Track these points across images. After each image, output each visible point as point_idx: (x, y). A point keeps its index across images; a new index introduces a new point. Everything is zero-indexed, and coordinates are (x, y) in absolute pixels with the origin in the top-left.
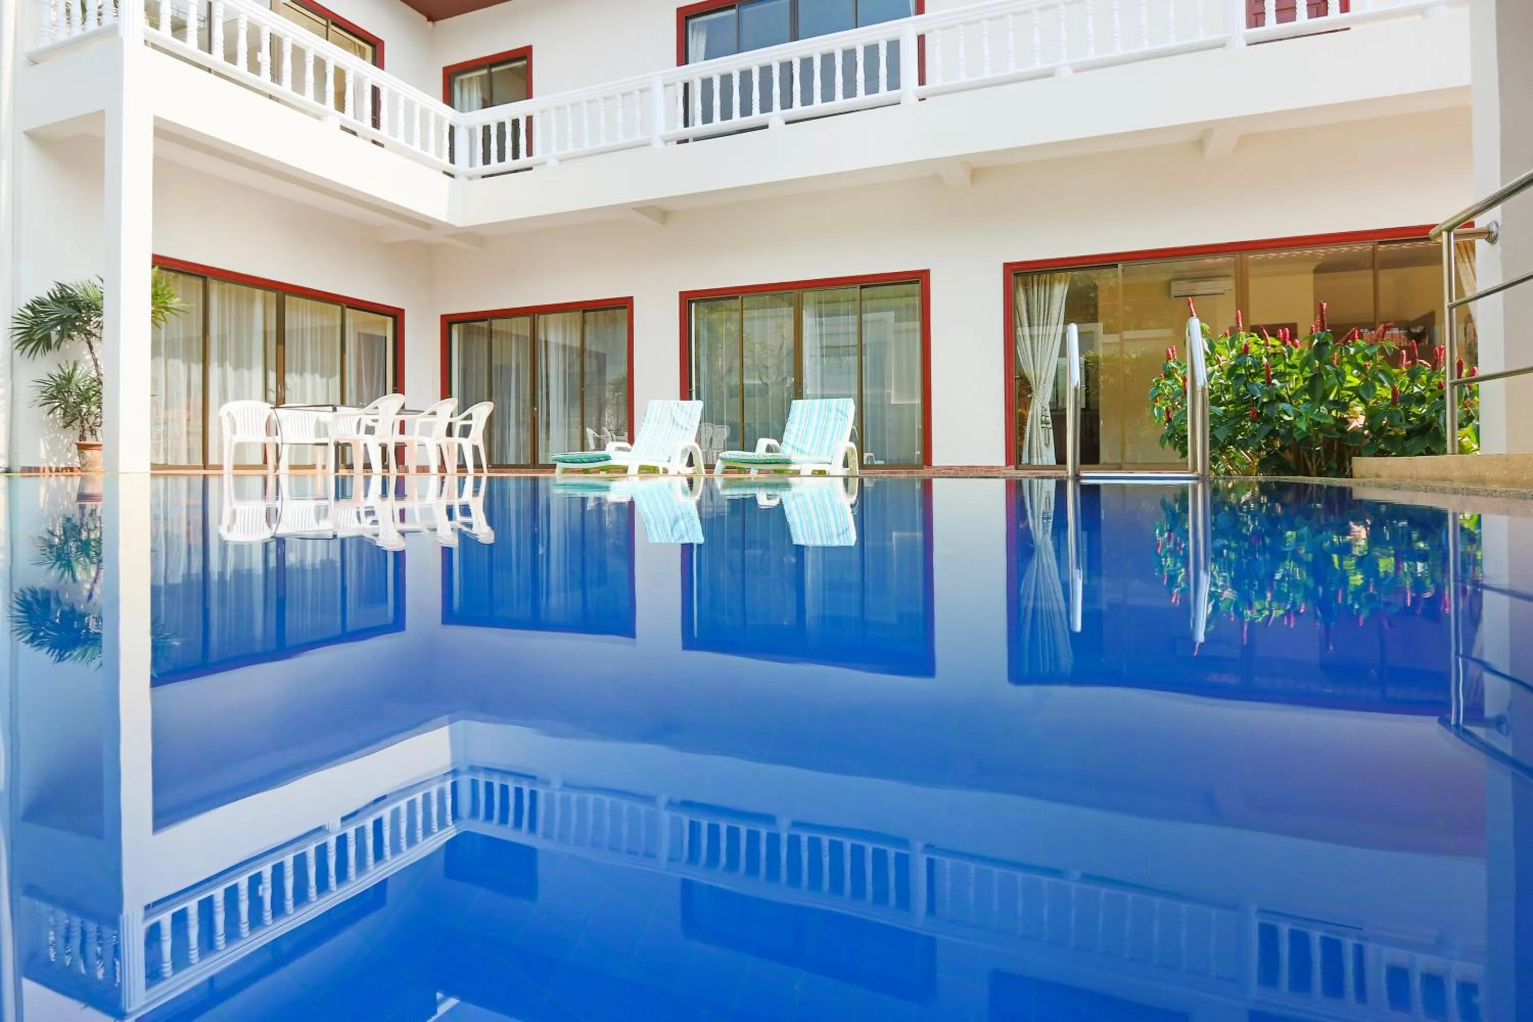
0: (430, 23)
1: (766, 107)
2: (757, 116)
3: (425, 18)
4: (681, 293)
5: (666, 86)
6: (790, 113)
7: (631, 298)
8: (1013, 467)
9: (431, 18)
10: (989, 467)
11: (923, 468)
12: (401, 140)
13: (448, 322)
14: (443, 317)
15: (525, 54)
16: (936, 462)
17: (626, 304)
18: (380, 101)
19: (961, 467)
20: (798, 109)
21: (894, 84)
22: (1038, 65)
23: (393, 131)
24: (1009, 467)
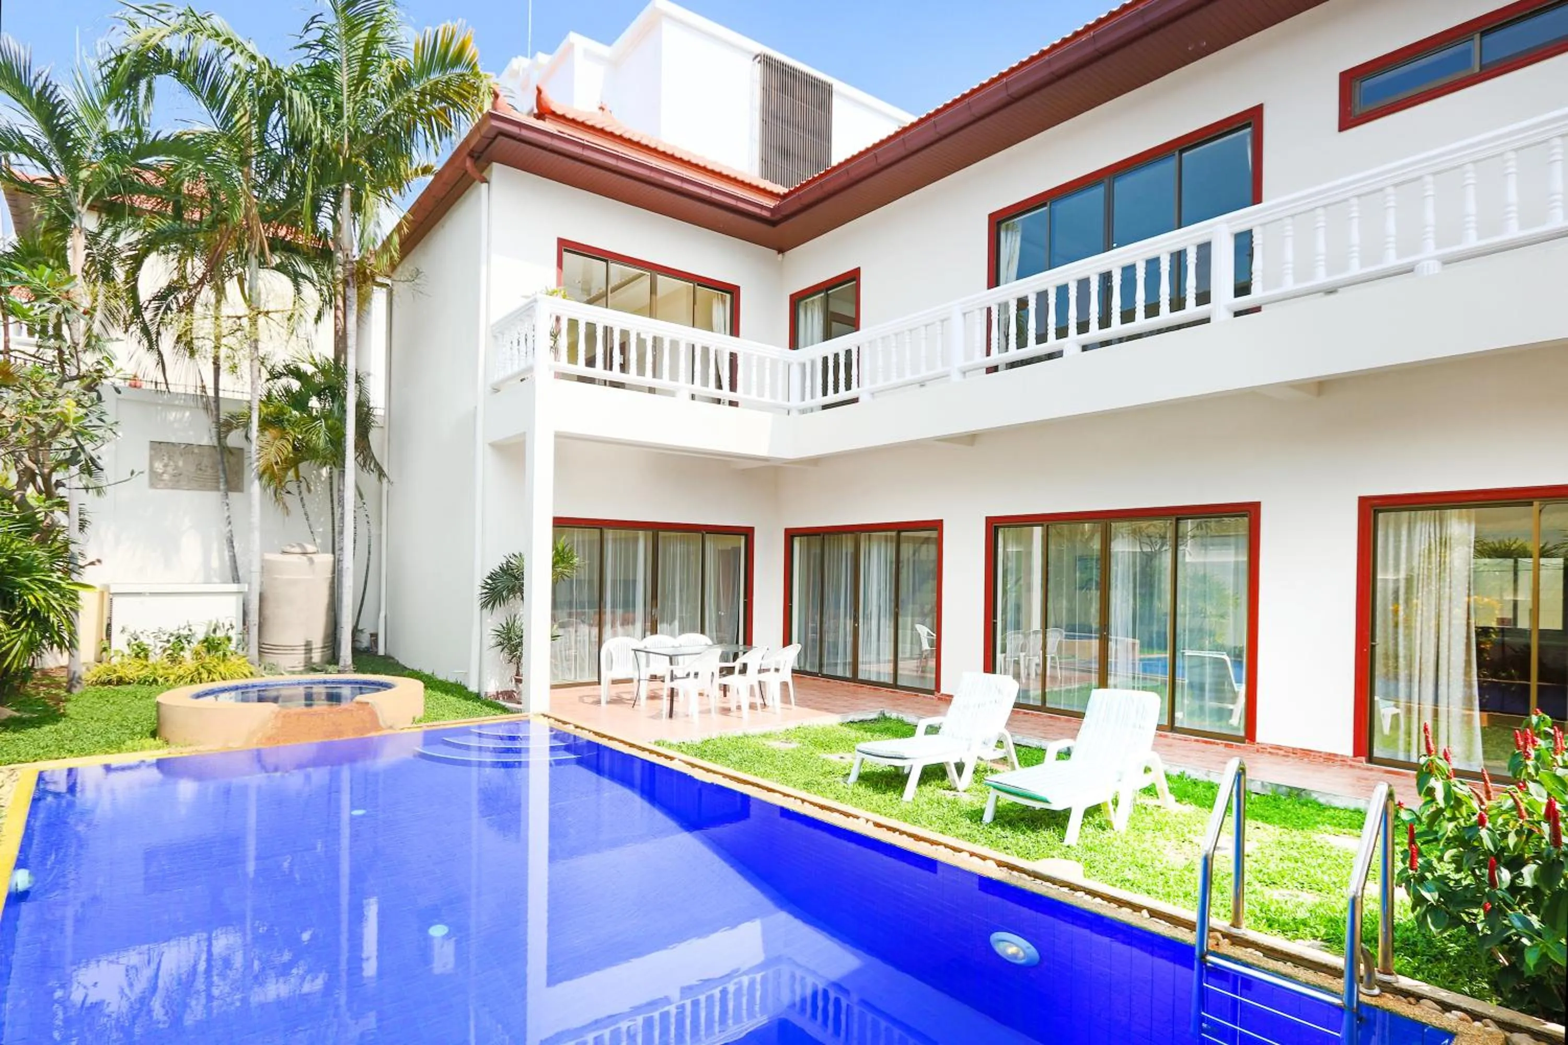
0: (780, 255)
1: (1062, 332)
2: (1052, 343)
3: (775, 252)
4: (987, 518)
5: (964, 314)
6: (1085, 338)
7: (942, 521)
8: (1363, 759)
9: (781, 251)
10: (1330, 754)
11: (1244, 742)
12: (754, 396)
13: (791, 535)
14: (787, 530)
15: (854, 276)
16: (1261, 735)
17: (937, 525)
18: (737, 365)
19: (1294, 749)
20: (1095, 333)
21: (1203, 298)
22: (1392, 261)
23: (747, 392)
24: (1359, 758)
